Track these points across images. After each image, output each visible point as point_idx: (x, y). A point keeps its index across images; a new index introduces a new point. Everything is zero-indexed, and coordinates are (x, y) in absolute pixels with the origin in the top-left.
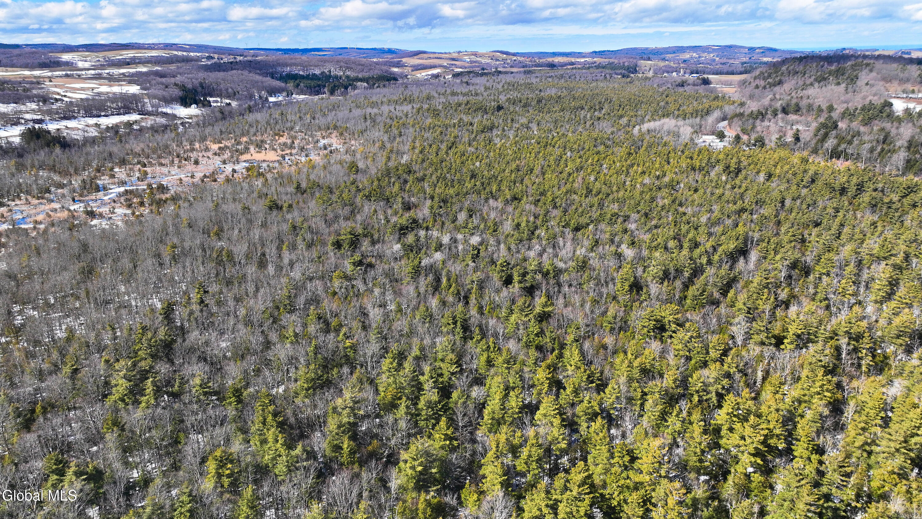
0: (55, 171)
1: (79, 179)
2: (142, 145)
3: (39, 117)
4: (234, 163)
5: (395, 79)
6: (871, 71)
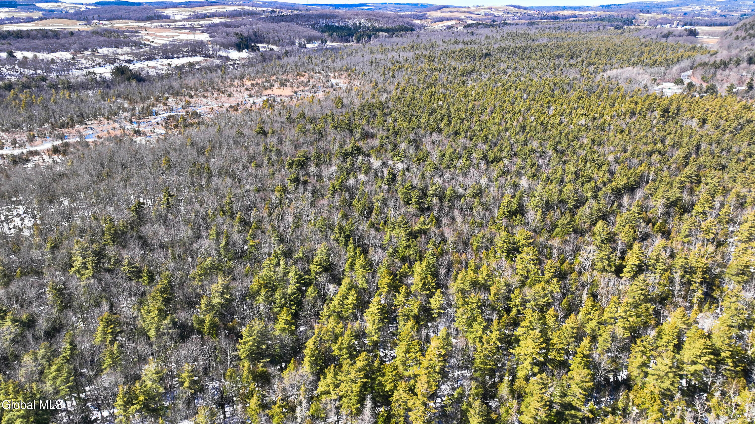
0: (127, 100)
1: (142, 105)
3: (130, 58)
4: (257, 97)
5: (413, 30)
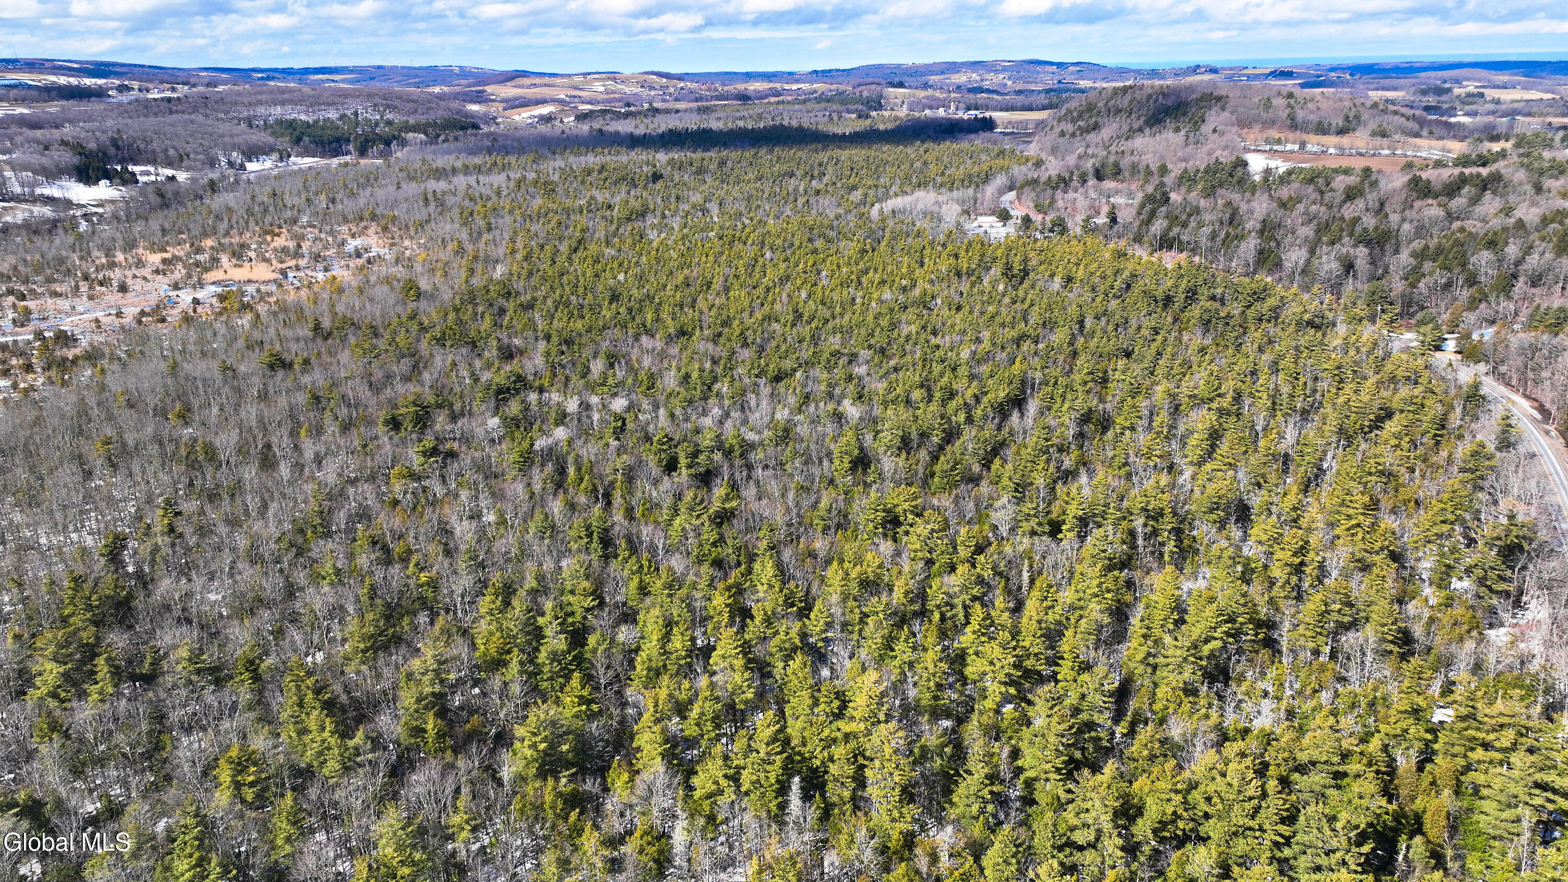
2: (11, 259)
4: (194, 287)
5: (476, 127)
6: (1223, 109)
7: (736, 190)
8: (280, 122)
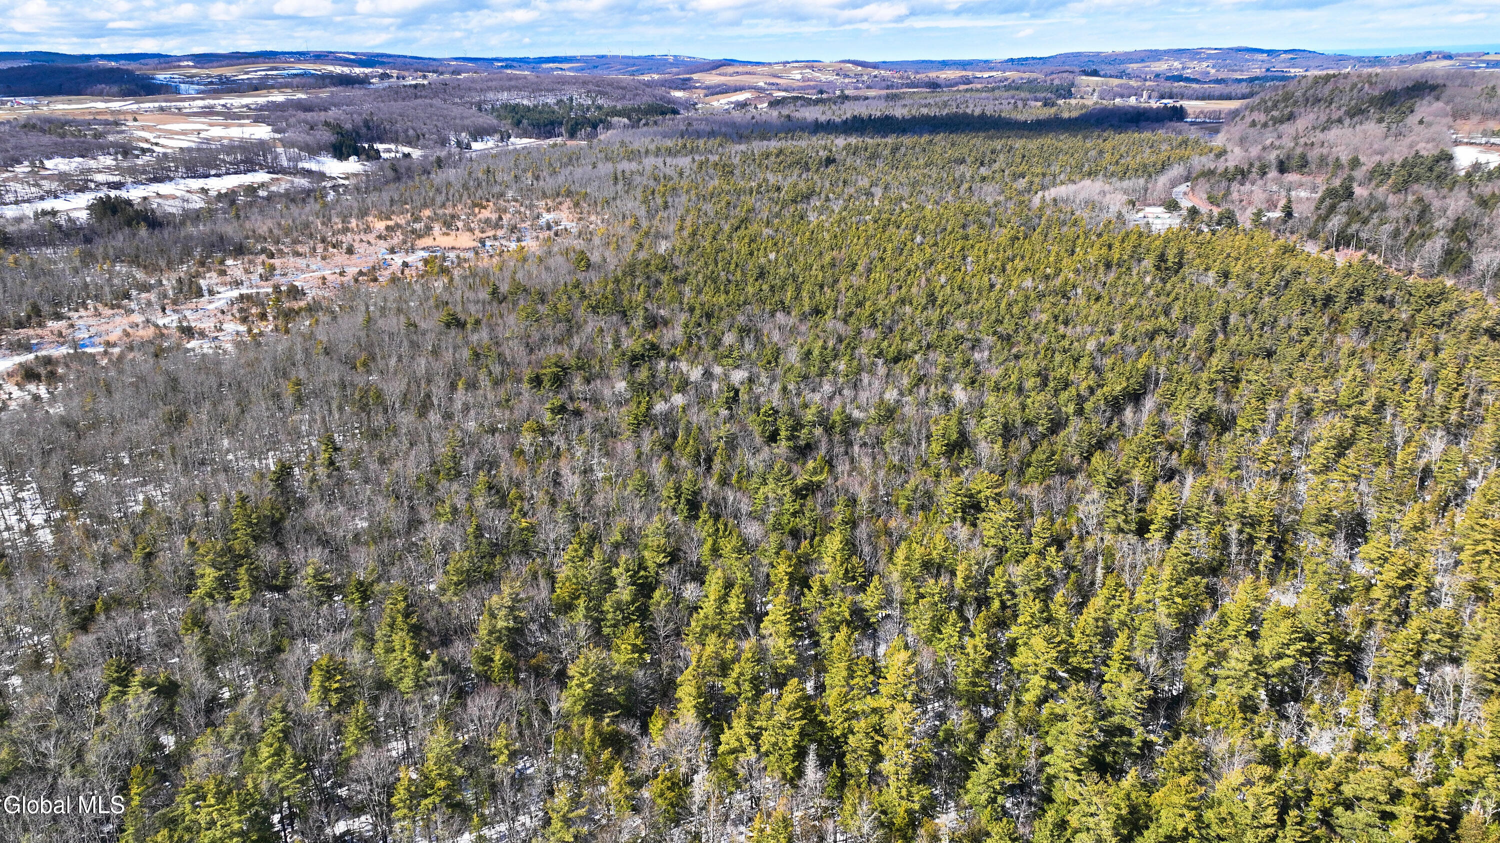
0: (139, 266)
1: (174, 276)
2: (270, 223)
3: (116, 179)
4: (407, 252)
5: (675, 112)
6: (1438, 99)
7: (902, 177)
8: (505, 106)
